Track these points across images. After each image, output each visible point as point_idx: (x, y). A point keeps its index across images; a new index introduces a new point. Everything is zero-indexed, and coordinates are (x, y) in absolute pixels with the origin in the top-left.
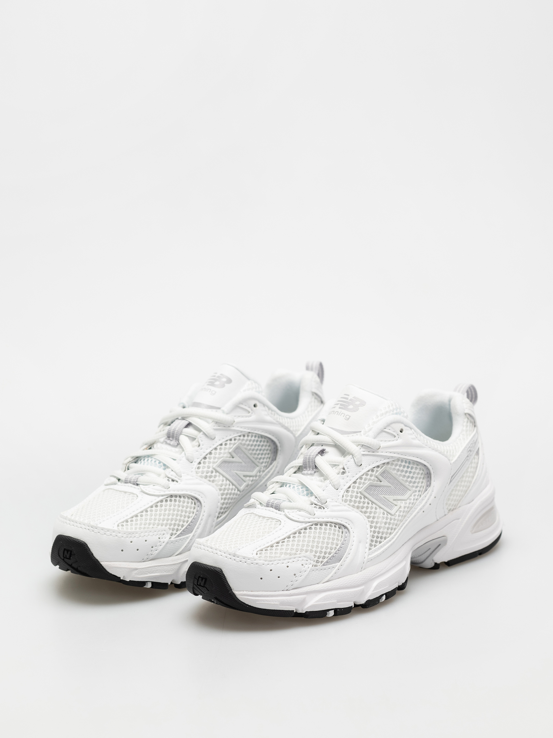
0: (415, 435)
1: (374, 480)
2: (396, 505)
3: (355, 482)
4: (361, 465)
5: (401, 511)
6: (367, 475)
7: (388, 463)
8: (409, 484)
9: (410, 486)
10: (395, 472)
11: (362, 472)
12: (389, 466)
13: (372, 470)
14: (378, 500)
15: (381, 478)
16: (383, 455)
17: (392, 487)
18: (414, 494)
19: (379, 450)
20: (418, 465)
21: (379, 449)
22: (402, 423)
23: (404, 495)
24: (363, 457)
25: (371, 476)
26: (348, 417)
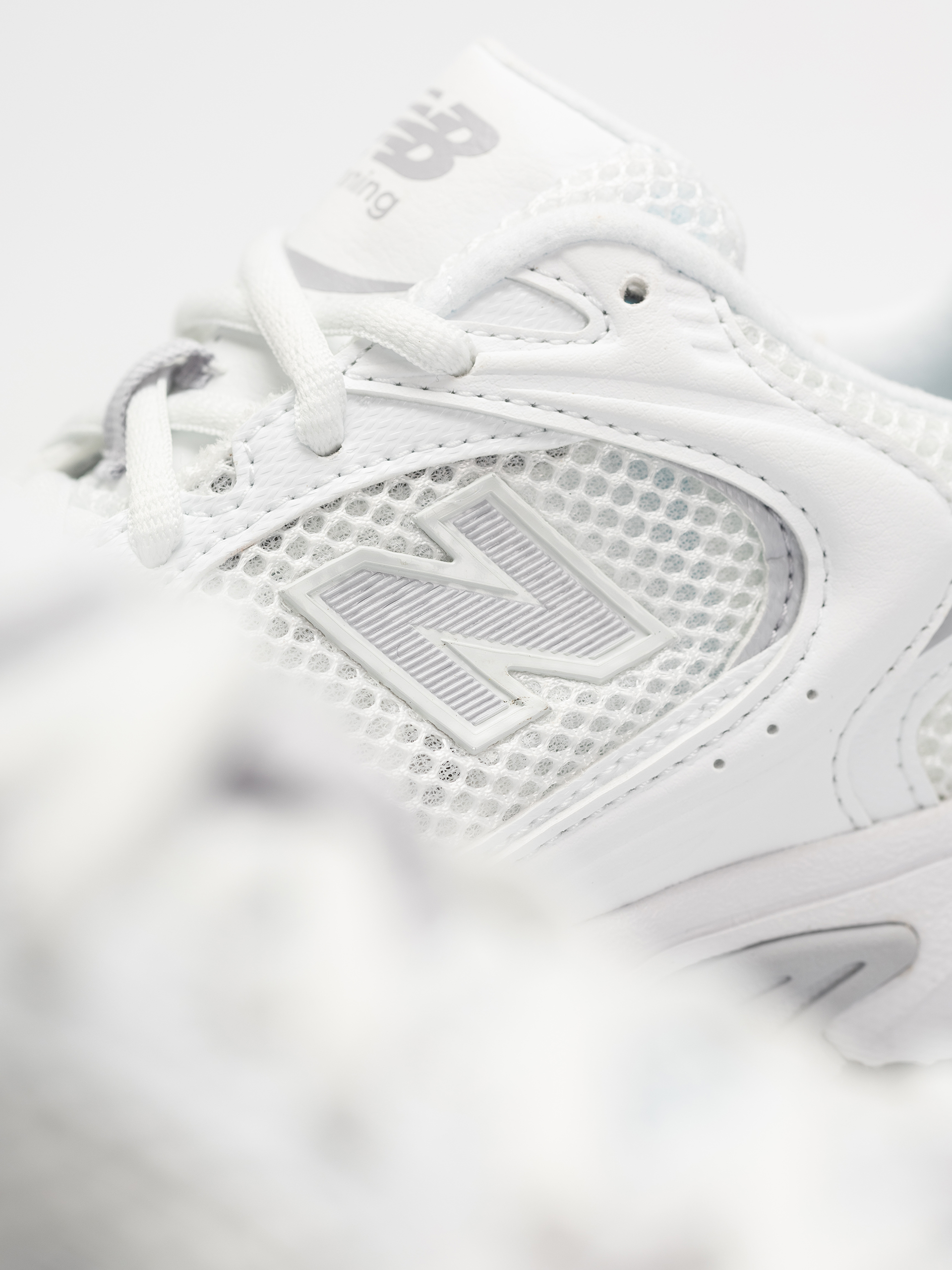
0: (727, 333)
1: (395, 543)
2: (516, 701)
3: (272, 541)
4: (337, 449)
5: (538, 738)
6: (358, 507)
7: (517, 462)
8: (647, 597)
9: (651, 611)
10: (563, 517)
11: (326, 487)
12: (523, 478)
13: (401, 489)
14: (398, 655)
15: (447, 535)
16: (487, 415)
17: (522, 596)
18: (668, 655)
19: (460, 380)
20: (715, 498)
21: (463, 373)
22: (651, 252)
23: (593, 654)
24: (354, 408)
25: (384, 515)
26: (385, 202)
